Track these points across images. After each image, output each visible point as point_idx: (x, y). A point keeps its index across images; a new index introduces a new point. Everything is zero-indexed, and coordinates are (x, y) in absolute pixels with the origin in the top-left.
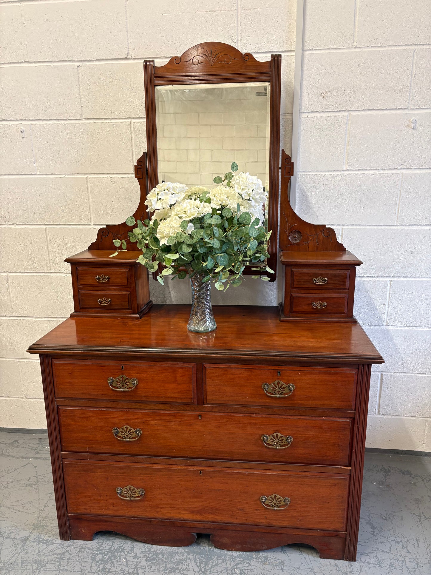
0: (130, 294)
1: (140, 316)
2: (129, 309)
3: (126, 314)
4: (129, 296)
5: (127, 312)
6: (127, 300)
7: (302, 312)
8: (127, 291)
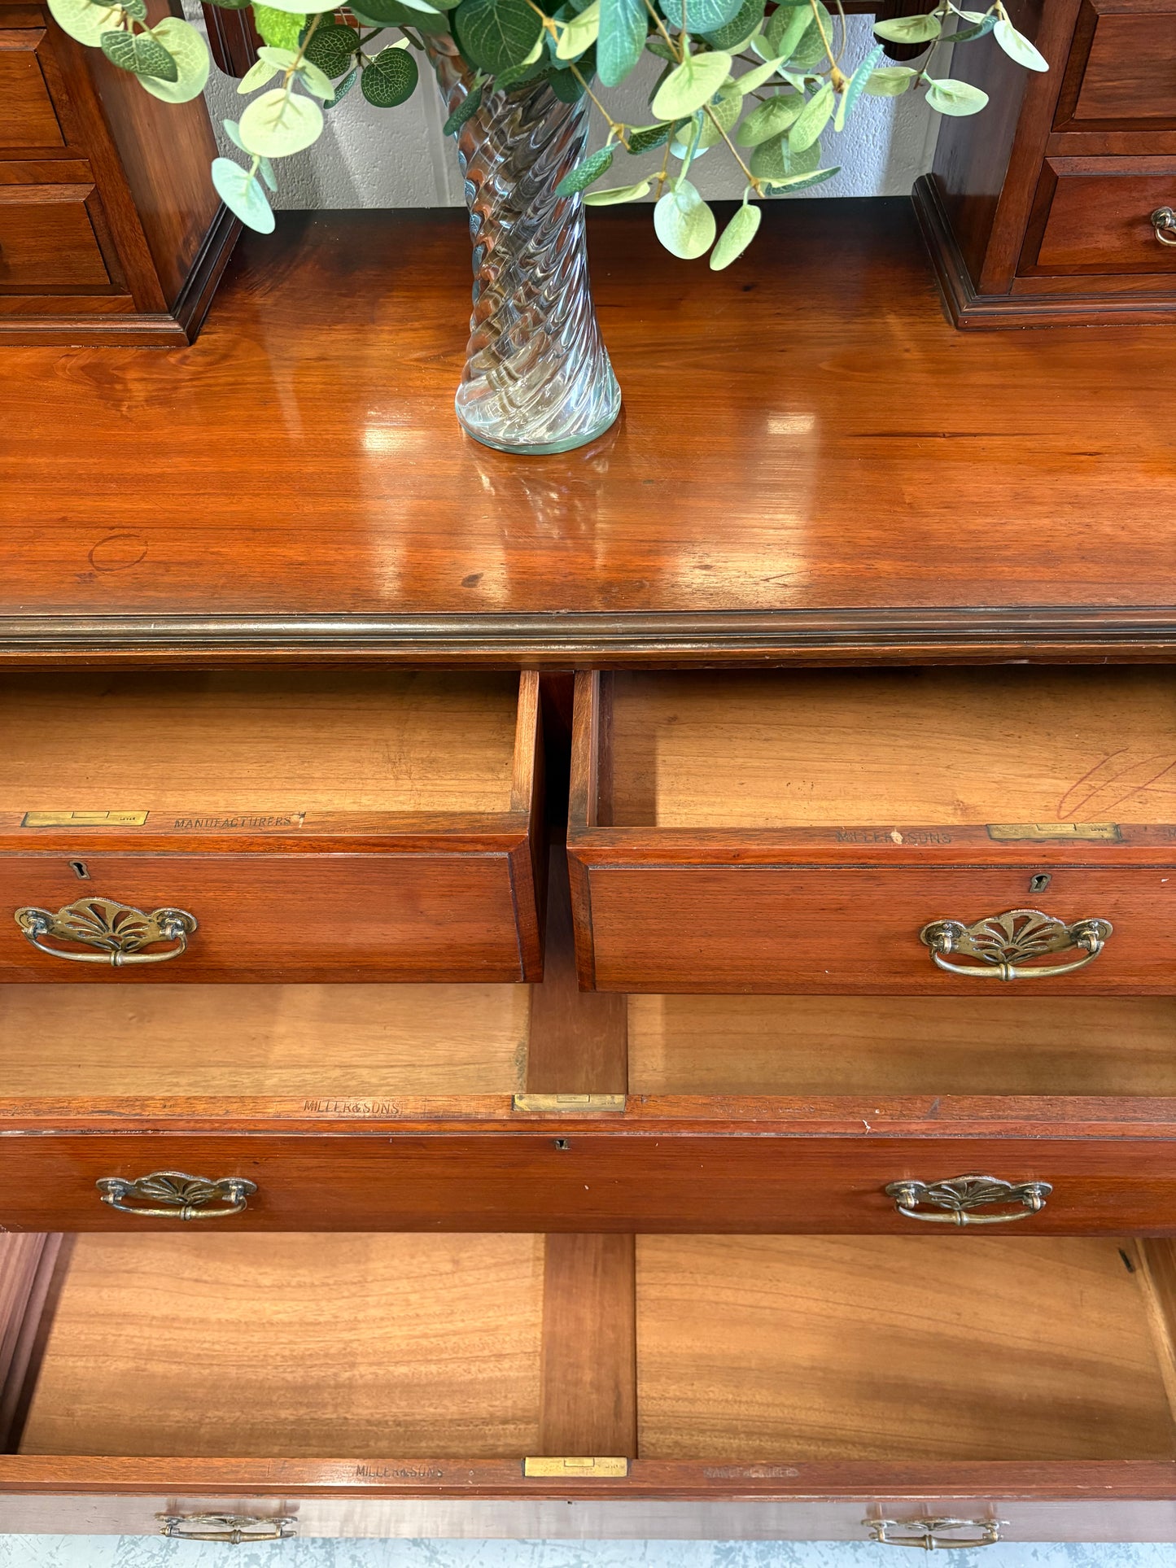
0: (97, 196)
1: (183, 325)
2: (114, 289)
3: (105, 321)
4: (95, 210)
5: (111, 306)
6: (89, 236)
7: (1085, 270)
8: (73, 180)
